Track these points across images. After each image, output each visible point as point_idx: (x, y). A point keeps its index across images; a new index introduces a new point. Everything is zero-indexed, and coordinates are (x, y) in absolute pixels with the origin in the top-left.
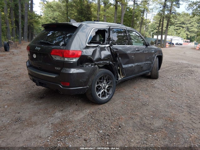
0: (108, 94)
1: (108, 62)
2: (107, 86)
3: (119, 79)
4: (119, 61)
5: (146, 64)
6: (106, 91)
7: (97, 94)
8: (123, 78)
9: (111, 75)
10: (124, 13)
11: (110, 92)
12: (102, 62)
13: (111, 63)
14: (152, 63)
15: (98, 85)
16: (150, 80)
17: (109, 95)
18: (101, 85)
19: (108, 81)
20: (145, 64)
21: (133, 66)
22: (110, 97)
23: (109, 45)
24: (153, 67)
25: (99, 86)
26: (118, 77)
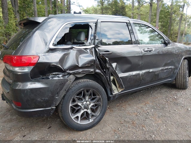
0: (93, 116)
1: (92, 70)
2: (92, 104)
3: (114, 94)
4: (111, 68)
5: (166, 69)
6: (89, 111)
7: (73, 118)
8: (122, 91)
9: (97, 89)
10: (160, 10)
11: (98, 113)
12: (81, 70)
13: (97, 71)
14: (176, 68)
15: (75, 104)
16: (174, 92)
17: (95, 118)
18: (80, 104)
19: (93, 97)
20: (162, 70)
21: (139, 74)
22: (96, 121)
23: (94, 46)
24: (179, 73)
25: (77, 106)
26: (111, 90)
